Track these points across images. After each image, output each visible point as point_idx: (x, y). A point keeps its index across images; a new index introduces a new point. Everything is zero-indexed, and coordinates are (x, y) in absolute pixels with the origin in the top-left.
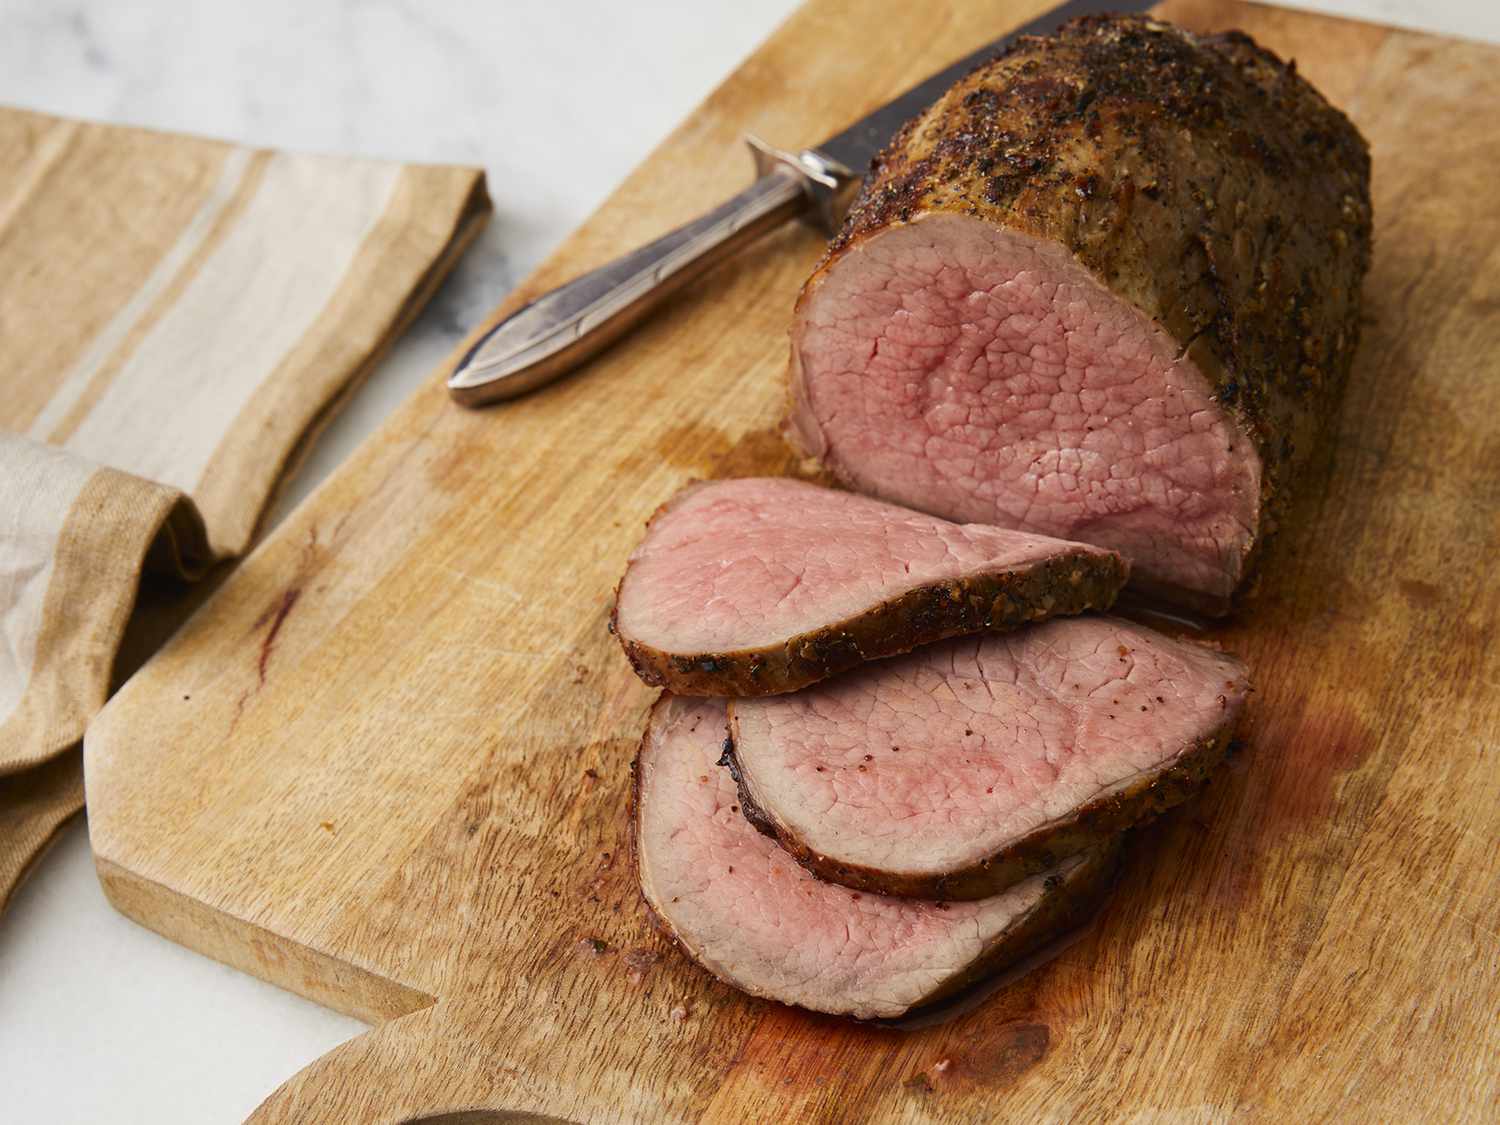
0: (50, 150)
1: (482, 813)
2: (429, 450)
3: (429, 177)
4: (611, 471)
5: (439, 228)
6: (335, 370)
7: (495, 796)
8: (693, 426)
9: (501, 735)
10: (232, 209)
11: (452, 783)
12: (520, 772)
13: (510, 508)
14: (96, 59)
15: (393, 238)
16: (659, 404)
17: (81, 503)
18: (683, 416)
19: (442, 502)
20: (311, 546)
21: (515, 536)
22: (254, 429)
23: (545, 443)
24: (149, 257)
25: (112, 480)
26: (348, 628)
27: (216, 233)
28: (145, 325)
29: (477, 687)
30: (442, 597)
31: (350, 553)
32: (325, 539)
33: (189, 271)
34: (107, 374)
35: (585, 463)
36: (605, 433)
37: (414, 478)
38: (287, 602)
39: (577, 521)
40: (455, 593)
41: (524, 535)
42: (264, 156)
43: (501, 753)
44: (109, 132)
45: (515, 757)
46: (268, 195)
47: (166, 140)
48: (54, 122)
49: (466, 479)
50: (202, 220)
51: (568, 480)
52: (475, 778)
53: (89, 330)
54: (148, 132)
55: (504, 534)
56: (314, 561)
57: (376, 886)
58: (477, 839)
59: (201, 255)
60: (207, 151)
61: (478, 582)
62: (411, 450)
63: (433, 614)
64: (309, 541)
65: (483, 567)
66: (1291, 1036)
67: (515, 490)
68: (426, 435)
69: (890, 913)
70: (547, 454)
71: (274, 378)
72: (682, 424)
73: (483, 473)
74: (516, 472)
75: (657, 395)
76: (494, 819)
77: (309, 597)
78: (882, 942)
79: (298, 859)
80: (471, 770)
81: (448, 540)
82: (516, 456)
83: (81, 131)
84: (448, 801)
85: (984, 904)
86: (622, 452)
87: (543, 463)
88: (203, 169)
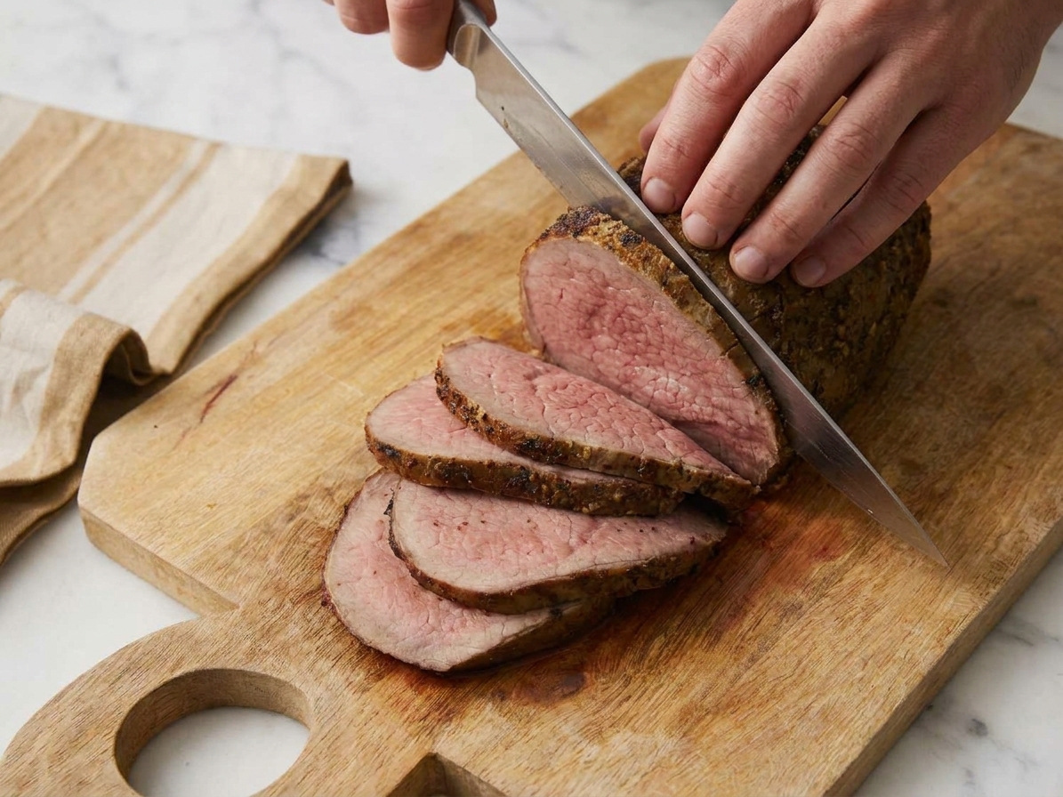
0: (86, 137)
1: (299, 510)
2: (336, 307)
3: (313, 163)
4: (438, 331)
5: (315, 194)
6: (242, 271)
7: (311, 502)
8: (494, 310)
9: (325, 469)
10: (193, 176)
11: (290, 491)
12: (329, 492)
13: (371, 344)
14: (122, 85)
15: (287, 197)
16: (478, 296)
17: (71, 330)
18: (489, 304)
19: (333, 336)
20: (252, 352)
21: (370, 360)
22: (187, 302)
23: (404, 311)
24: (139, 201)
25: (92, 319)
26: (258, 400)
27: (182, 189)
28: (132, 240)
29: (322, 441)
30: (318, 389)
31: (272, 359)
32: (261, 349)
33: (162, 212)
34: (106, 266)
35: (424, 324)
36: (441, 309)
37: (320, 323)
38: (228, 382)
39: (409, 356)
40: (326, 388)
41: (376, 360)
42: (215, 147)
43: (321, 480)
44: (123, 127)
45: (329, 483)
46: (214, 171)
47: (158, 134)
48: (91, 119)
49: (352, 325)
50: (175, 180)
51: (411, 332)
52: (302, 491)
53: (99, 241)
54: (148, 129)
55: (365, 358)
56: (251, 360)
57: (226, 542)
58: (292, 524)
59: (172, 200)
60: (182, 141)
61: (342, 383)
62: (326, 304)
63: (309, 399)
64: (252, 348)
65: (348, 376)
66: (729, 705)
67: (379, 334)
68: (337, 298)
69: (457, 612)
70: (404, 316)
71: (204, 274)
72: (488, 309)
73: (362, 323)
74: (382, 324)
75: (478, 290)
76: (304, 515)
77: (242, 380)
78: (445, 627)
79: (187, 521)
80: (301, 486)
81: (332, 358)
82: (385, 315)
83: (107, 125)
84: (281, 502)
85: (509, 617)
86: (449, 320)
87: (399, 321)
88: (179, 150)
